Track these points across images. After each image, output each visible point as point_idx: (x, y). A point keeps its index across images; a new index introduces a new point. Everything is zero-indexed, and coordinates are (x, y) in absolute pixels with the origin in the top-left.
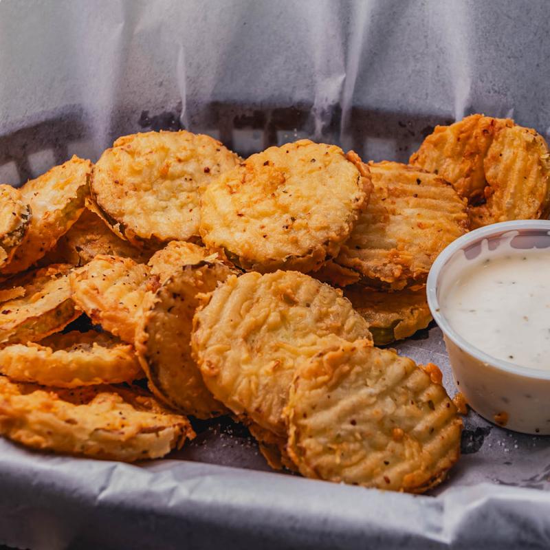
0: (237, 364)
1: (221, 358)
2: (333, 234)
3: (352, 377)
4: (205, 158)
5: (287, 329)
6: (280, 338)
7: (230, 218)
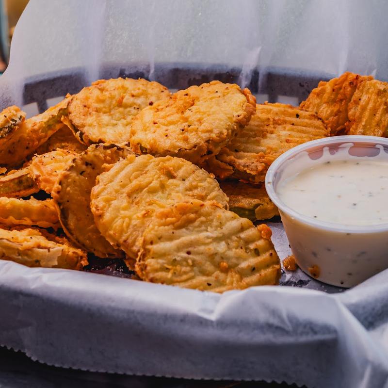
0: (118, 209)
1: (107, 205)
2: (214, 135)
3: (197, 223)
4: (151, 96)
5: (163, 193)
6: (155, 198)
7: (148, 125)
